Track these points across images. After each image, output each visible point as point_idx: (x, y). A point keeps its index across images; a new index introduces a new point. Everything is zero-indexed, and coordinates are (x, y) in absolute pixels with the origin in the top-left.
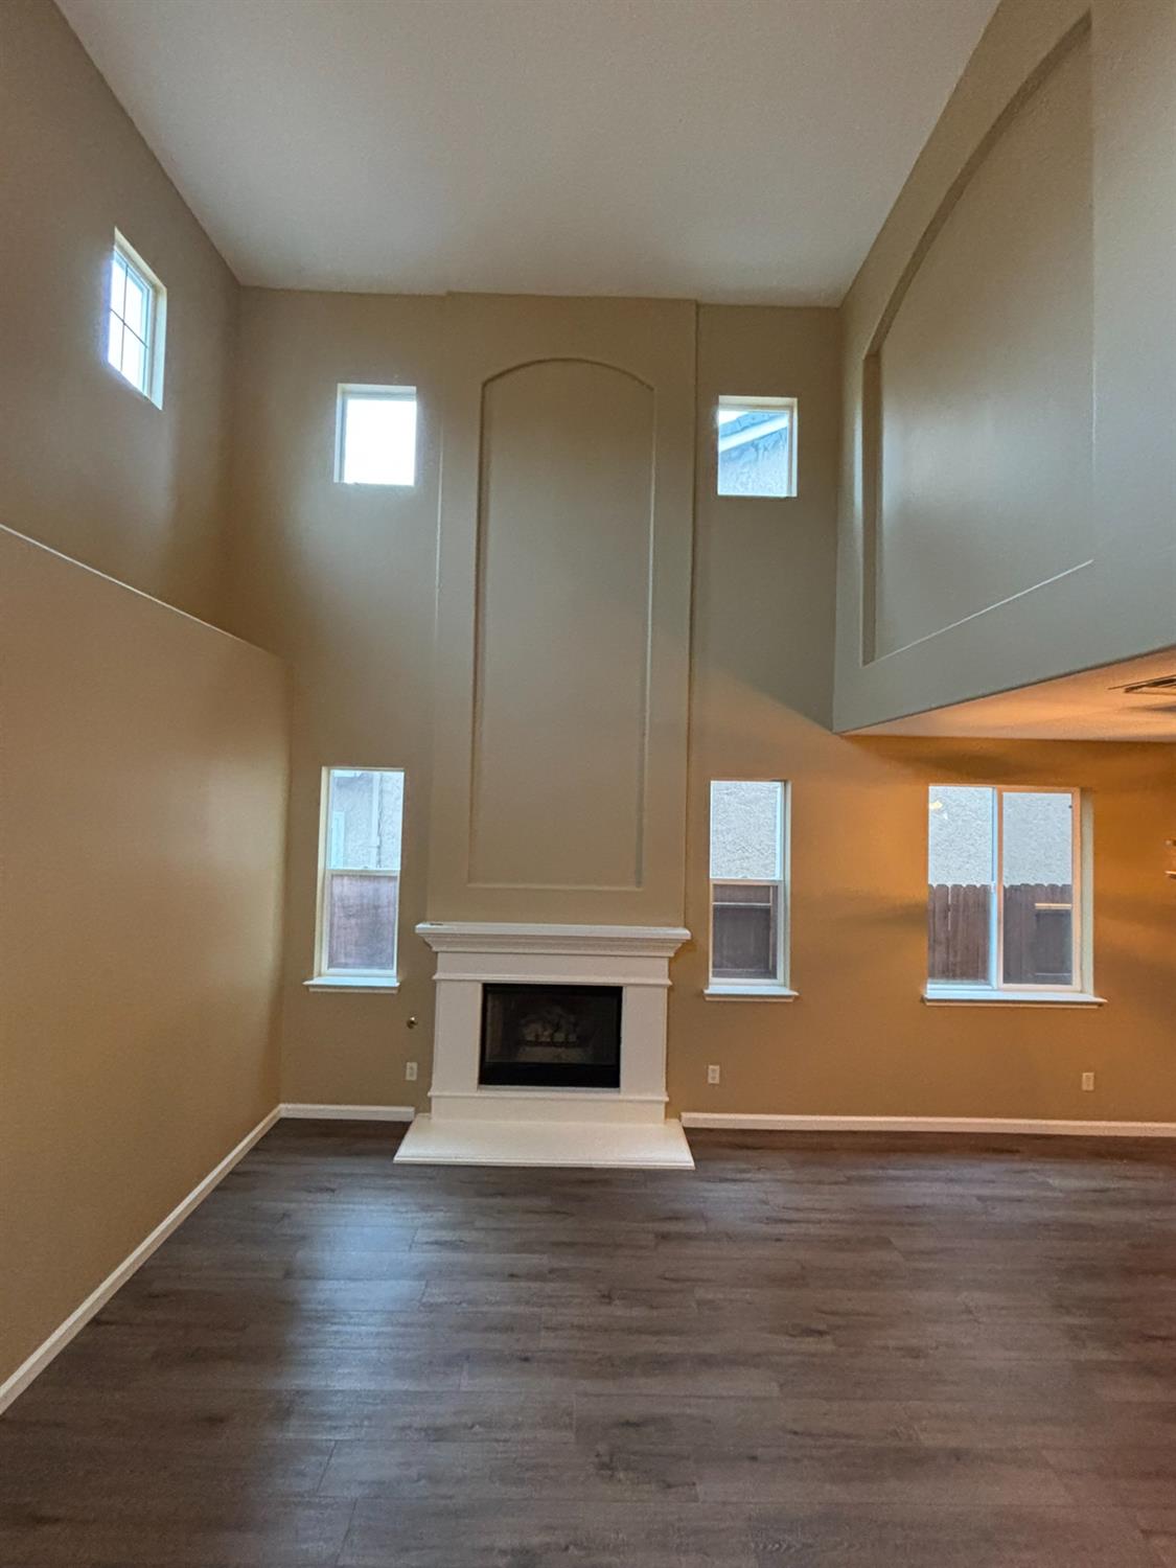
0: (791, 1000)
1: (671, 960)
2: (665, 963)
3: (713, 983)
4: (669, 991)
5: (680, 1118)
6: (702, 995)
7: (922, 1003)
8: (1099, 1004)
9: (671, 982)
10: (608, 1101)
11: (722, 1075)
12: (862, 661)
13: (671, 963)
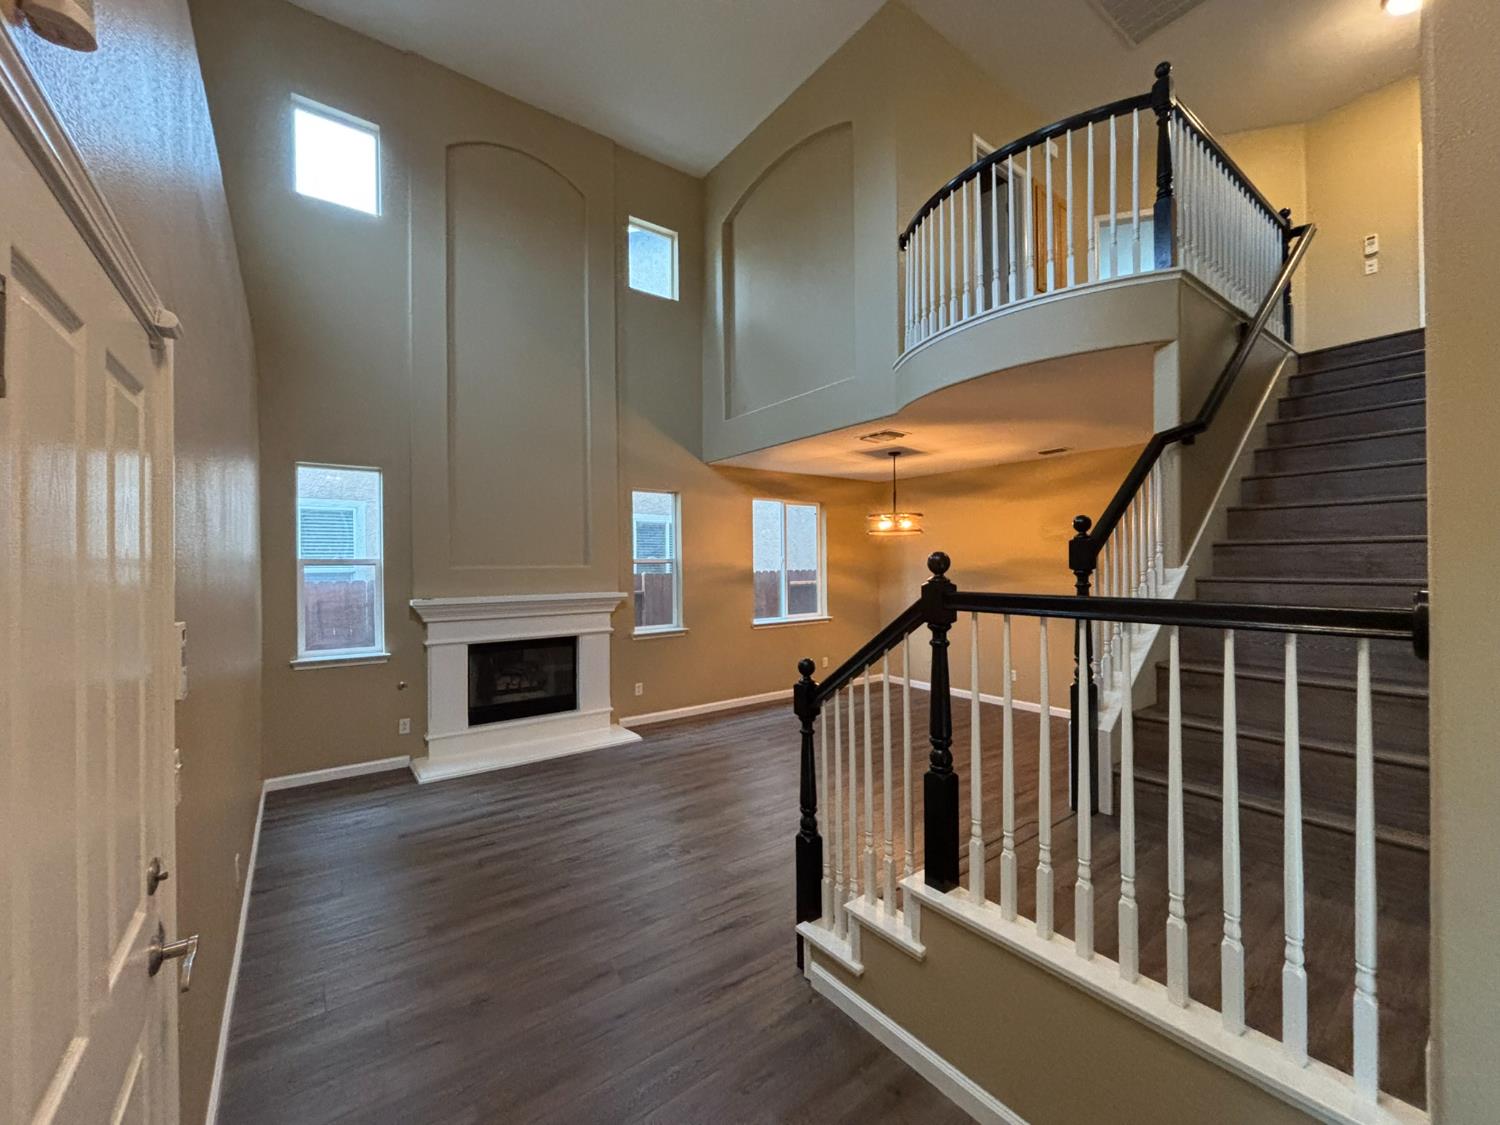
0: (683, 634)
1: (612, 614)
2: (608, 616)
3: (636, 628)
4: (612, 634)
5: (618, 723)
6: (630, 637)
7: (752, 628)
8: (830, 620)
9: (613, 629)
10: (571, 718)
11: (644, 689)
12: (724, 417)
13: (612, 616)
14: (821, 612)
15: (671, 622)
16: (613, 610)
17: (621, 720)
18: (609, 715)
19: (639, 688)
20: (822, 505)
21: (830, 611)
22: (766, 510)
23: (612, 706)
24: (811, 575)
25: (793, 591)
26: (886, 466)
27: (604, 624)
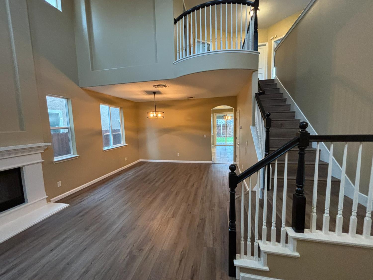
0: (78, 157)
1: (42, 153)
2: (40, 155)
3: (55, 158)
4: (42, 163)
5: (50, 201)
6: (53, 162)
7: (103, 151)
8: (126, 145)
9: (43, 161)
10: (24, 207)
11: (61, 184)
12: (91, 70)
13: (42, 155)
14: (123, 143)
15: (70, 153)
16: (43, 151)
17: (51, 200)
18: (46, 199)
19: (59, 184)
20: (121, 108)
21: (126, 143)
22: (104, 108)
23: (47, 195)
24: (119, 131)
25: (114, 136)
26: (152, 97)
27: (38, 158)
